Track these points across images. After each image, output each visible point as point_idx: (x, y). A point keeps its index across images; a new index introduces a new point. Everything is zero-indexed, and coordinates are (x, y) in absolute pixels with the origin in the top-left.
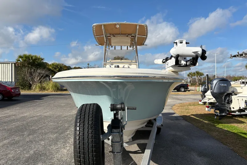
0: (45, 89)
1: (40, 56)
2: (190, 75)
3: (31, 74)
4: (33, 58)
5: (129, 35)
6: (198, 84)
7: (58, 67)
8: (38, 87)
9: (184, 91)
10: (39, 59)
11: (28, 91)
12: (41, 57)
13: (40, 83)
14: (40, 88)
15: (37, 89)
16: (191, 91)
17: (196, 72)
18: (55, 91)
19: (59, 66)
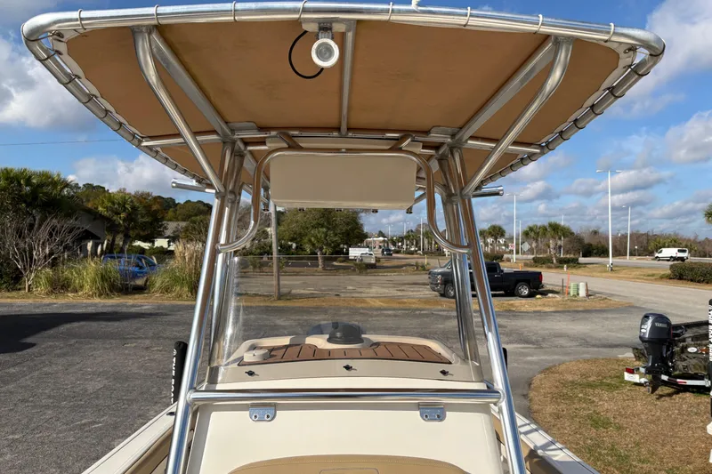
0: (69, 286)
1: (59, 175)
2: (532, 234)
3: (20, 237)
4: (34, 181)
5: (406, 133)
6: (555, 261)
7: (126, 208)
8: (43, 281)
9: (531, 295)
10: (54, 183)
11: (8, 294)
12: (62, 176)
13: (54, 264)
14: (51, 285)
15: (42, 289)
16: (550, 295)
17: (550, 225)
18: (100, 295)
19: (127, 206)
